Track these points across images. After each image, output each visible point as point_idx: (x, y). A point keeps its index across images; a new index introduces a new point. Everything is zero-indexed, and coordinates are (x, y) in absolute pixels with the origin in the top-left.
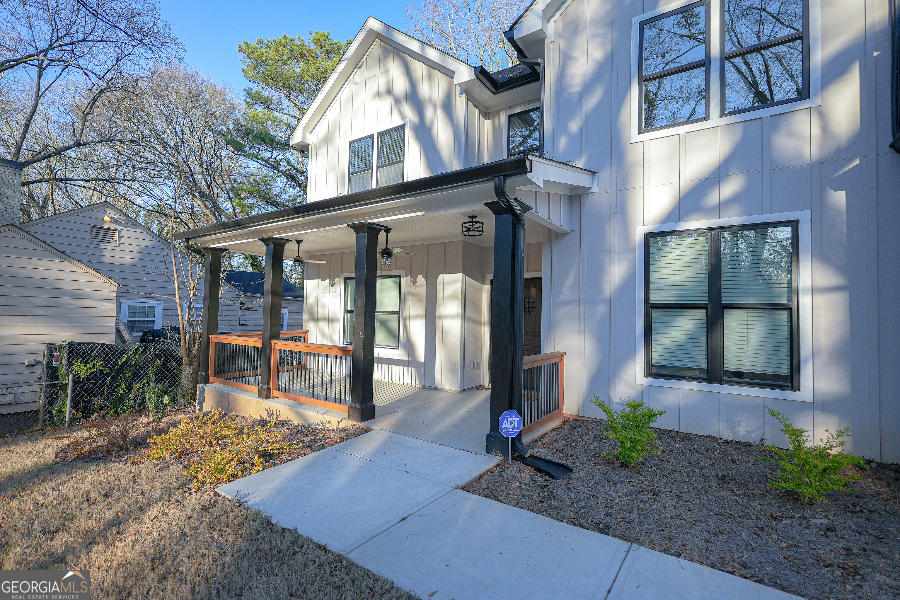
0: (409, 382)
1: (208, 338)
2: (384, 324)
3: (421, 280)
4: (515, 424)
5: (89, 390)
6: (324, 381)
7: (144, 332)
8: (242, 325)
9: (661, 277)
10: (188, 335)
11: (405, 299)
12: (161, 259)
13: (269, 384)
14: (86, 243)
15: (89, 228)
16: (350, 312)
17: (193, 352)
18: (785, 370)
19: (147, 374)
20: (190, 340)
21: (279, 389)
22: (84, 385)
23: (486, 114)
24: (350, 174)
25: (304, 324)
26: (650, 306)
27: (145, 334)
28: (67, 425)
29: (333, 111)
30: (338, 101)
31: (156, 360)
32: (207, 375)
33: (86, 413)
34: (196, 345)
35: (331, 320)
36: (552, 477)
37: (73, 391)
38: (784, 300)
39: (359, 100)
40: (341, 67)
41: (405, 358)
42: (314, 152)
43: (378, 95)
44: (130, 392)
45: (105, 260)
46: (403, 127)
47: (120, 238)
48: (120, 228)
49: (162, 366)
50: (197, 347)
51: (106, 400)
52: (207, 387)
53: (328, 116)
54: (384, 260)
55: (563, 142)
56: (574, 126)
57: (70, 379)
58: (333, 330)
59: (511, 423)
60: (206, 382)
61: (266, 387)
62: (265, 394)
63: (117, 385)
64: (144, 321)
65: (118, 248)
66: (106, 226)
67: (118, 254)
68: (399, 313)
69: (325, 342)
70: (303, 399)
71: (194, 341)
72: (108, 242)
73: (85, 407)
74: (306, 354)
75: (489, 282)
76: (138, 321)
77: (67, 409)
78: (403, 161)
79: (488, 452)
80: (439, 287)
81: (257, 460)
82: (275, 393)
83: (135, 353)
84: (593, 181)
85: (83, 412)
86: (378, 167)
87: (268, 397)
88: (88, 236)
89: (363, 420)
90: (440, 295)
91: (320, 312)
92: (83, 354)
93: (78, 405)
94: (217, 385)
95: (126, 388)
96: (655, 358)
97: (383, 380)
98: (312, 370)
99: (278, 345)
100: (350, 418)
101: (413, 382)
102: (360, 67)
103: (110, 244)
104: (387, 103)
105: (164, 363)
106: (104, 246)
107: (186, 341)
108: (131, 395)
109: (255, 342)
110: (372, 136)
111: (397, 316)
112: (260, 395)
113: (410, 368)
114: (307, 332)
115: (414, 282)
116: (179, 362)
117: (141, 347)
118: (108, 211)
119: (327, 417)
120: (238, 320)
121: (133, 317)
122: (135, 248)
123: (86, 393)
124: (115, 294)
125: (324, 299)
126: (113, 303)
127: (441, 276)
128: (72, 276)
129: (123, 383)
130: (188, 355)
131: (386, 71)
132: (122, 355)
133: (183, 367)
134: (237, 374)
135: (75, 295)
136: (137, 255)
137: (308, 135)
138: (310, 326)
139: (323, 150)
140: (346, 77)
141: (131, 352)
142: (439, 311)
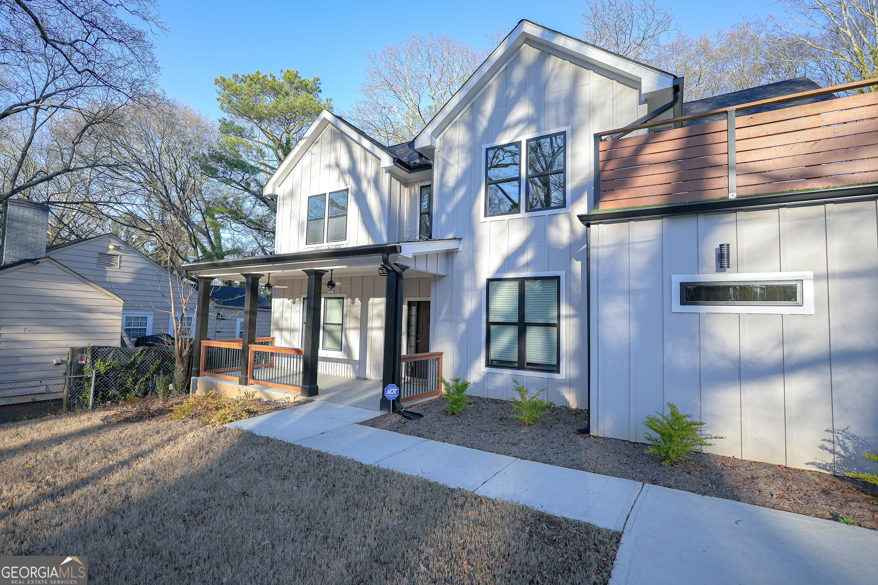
0: (349, 375)
1: (200, 343)
2: (330, 333)
3: (358, 301)
4: (394, 392)
5: (106, 382)
6: (286, 375)
7: (138, 338)
8: (218, 332)
9: (497, 305)
10: (180, 341)
11: (347, 315)
12: (156, 278)
13: (247, 375)
14: (94, 267)
15: (96, 255)
16: (305, 323)
17: (184, 353)
18: (555, 362)
19: (148, 370)
20: (182, 345)
21: (253, 378)
22: (102, 379)
23: (406, 183)
24: (308, 221)
25: (271, 333)
26: (489, 324)
27: (139, 339)
28: (90, 408)
29: (297, 172)
30: (301, 165)
31: (156, 360)
32: (199, 370)
33: (104, 399)
34: (187, 348)
35: (292, 331)
36: (410, 419)
37: (96, 381)
38: (556, 322)
39: (316, 167)
40: (302, 143)
41: (346, 358)
42: (281, 202)
43: (329, 166)
44: (135, 384)
45: (107, 280)
46: (347, 190)
47: (121, 261)
48: (121, 253)
49: (160, 364)
50: (187, 350)
51: (118, 390)
52: (199, 379)
53: (292, 175)
54: (329, 289)
55: (444, 218)
56: (449, 209)
57: (94, 373)
58: (294, 337)
59: (392, 391)
60: (198, 375)
61: (245, 377)
62: (244, 382)
63: (127, 379)
64: (138, 329)
65: (119, 270)
66: (110, 252)
67: (119, 275)
68: (342, 324)
69: (288, 346)
70: (270, 384)
71: (185, 345)
72: (112, 265)
73: (103, 395)
74: (272, 354)
75: (407, 303)
76: (133, 329)
77: (91, 397)
78: (346, 215)
79: (381, 409)
80: (370, 307)
81: (244, 414)
82: (251, 381)
83: (140, 355)
84: (460, 244)
85: (101, 399)
86: (329, 218)
87: (246, 384)
88: (95, 261)
89: (310, 395)
90: (370, 314)
91: (284, 324)
92: (103, 355)
93: (97, 394)
94: (207, 378)
95: (133, 381)
96: (492, 356)
97: (330, 374)
98: (277, 367)
99: (254, 348)
100: (302, 395)
101: (351, 375)
102: (317, 143)
103: (113, 267)
104: (335, 173)
105: (161, 363)
106: (108, 269)
107: (178, 345)
108: (136, 387)
109: (237, 346)
110: (325, 195)
111: (341, 327)
112: (240, 383)
113: (349, 365)
114: (273, 339)
115: (353, 303)
116: (173, 361)
117: (145, 350)
118: (112, 240)
119: (287, 395)
120: (215, 328)
121: (129, 326)
122: (132, 270)
123: (104, 384)
124: (121, 308)
125: (287, 315)
126: (120, 316)
127: (371, 299)
128: (90, 296)
129: (130, 377)
130: (181, 355)
131: (335, 149)
132: (130, 356)
133: (176, 365)
134: (221, 370)
135: (89, 311)
136: (134, 276)
137: (277, 188)
138: (275, 334)
139: (288, 202)
140: (306, 149)
141: (137, 354)
142: (369, 325)
